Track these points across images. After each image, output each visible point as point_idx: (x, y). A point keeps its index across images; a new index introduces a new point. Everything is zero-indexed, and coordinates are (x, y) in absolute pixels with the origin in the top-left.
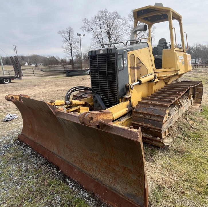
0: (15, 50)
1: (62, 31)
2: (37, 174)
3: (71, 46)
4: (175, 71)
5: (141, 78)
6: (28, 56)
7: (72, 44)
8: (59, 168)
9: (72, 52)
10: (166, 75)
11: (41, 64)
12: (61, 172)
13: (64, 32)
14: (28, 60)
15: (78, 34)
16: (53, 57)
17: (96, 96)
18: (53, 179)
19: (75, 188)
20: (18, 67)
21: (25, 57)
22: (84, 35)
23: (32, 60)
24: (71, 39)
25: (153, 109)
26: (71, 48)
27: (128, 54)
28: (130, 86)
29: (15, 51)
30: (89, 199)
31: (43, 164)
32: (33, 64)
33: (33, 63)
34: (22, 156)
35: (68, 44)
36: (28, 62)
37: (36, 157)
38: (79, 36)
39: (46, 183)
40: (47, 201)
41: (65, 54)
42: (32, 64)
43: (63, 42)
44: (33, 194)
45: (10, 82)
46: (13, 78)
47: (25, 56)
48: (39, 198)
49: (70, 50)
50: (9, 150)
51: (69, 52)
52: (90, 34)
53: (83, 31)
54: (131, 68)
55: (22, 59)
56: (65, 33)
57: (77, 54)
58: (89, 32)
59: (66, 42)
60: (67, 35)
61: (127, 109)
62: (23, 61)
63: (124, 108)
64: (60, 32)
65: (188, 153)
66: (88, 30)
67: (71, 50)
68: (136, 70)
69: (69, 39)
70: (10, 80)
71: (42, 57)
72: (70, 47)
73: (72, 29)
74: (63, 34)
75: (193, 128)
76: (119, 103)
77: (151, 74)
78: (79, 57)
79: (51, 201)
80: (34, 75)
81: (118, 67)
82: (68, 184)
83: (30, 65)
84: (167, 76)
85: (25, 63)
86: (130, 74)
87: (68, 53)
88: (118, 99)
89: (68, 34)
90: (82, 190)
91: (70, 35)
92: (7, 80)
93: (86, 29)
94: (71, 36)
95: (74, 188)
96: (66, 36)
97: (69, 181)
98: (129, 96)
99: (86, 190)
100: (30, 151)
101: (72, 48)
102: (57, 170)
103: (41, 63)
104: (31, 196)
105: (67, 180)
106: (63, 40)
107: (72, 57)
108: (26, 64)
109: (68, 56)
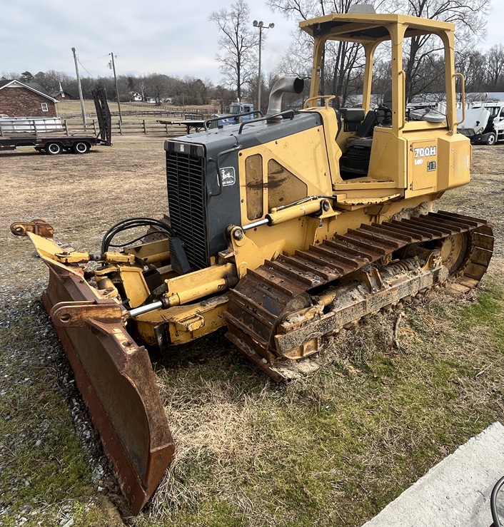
0: (112, 65)
1: (219, 13)
2: (37, 376)
3: (239, 53)
4: (397, 190)
5: (274, 211)
6: (143, 77)
7: (242, 50)
8: (74, 375)
9: (241, 71)
10: (360, 202)
11: (170, 99)
12: (73, 383)
13: (224, 16)
14: (142, 87)
15: (255, 22)
16: (199, 81)
17: (174, 240)
18: (55, 392)
19: (79, 418)
20: (105, 117)
21: (135, 79)
22: (272, 25)
23: (150, 89)
24: (240, 33)
25: (266, 294)
26: (239, 59)
27: (241, 154)
28: (232, 233)
29: (111, 68)
30: (88, 442)
31: (53, 362)
32: (151, 99)
33: (152, 97)
34: (31, 338)
35: (232, 50)
36: (141, 94)
37: (51, 344)
38: (257, 29)
39: (41, 397)
40: (29, 426)
41: (223, 76)
42: (149, 100)
43: (220, 43)
44: (16, 410)
45: (88, 151)
46: (95, 141)
47: (137, 76)
48: (21, 417)
49: (236, 66)
50: (18, 321)
51: (233, 70)
52: (290, 19)
53: (273, 12)
54: (249, 186)
55: (129, 86)
56: (227, 18)
57: (251, 76)
58: (290, 13)
59: (227, 42)
60: (231, 24)
61: (223, 282)
62: (131, 91)
63: (214, 280)
64: (215, 17)
65: (327, 407)
66: (287, 9)
67: (239, 64)
68: (266, 191)
69: (237, 33)
70: (89, 146)
71: (173, 79)
72: (236, 58)
73: (245, 6)
74: (222, 22)
75: (397, 349)
76: (209, 265)
77: (313, 199)
78: (256, 83)
79: (33, 428)
80: (144, 132)
81: (208, 188)
82: (72, 408)
83: (146, 100)
84: (362, 204)
85: (135, 95)
86: (245, 202)
87: (229, 75)
88: (207, 257)
89: (235, 20)
90: (86, 424)
91: (238, 24)
92: (84, 146)
93: (282, 5)
94: (241, 26)
95: (76, 417)
96: (228, 27)
97: (76, 404)
98: (231, 255)
99: (92, 426)
100: (46, 331)
101: (241, 61)
102: (68, 380)
103: (170, 96)
104: (13, 411)
105: (74, 400)
106: (222, 37)
107: (239, 85)
108: (136, 99)
109: (228, 82)
